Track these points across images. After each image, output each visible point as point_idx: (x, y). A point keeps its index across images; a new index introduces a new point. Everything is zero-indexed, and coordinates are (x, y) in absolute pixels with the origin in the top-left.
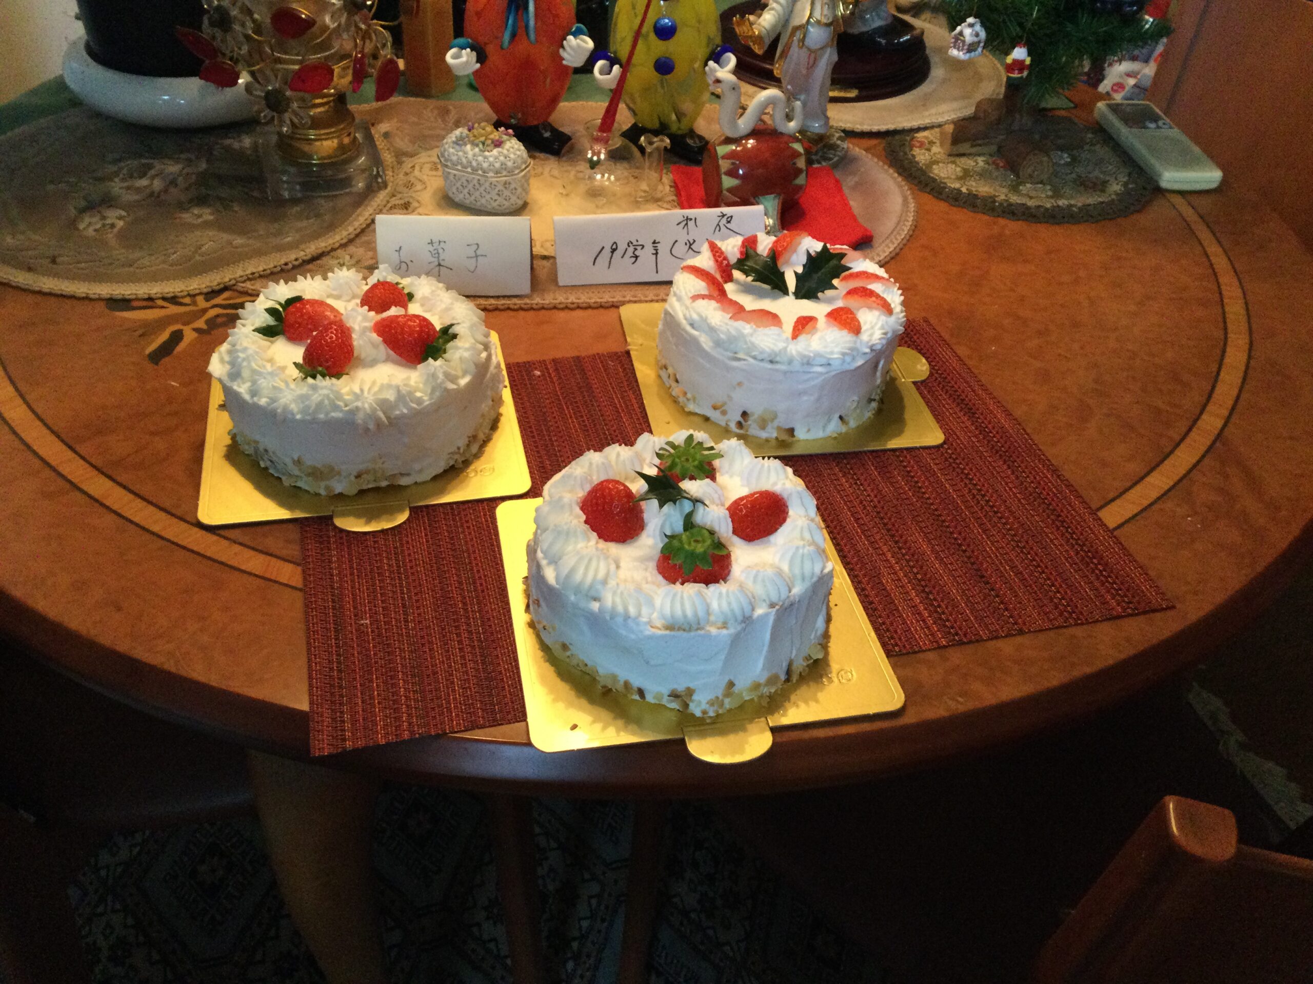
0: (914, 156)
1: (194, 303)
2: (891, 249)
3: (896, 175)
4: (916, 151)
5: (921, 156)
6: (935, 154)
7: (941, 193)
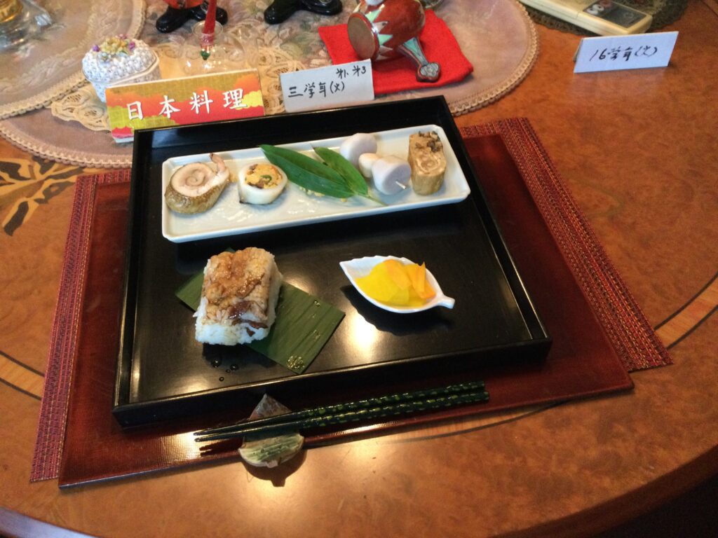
1: (33, 177)
2: (525, 68)
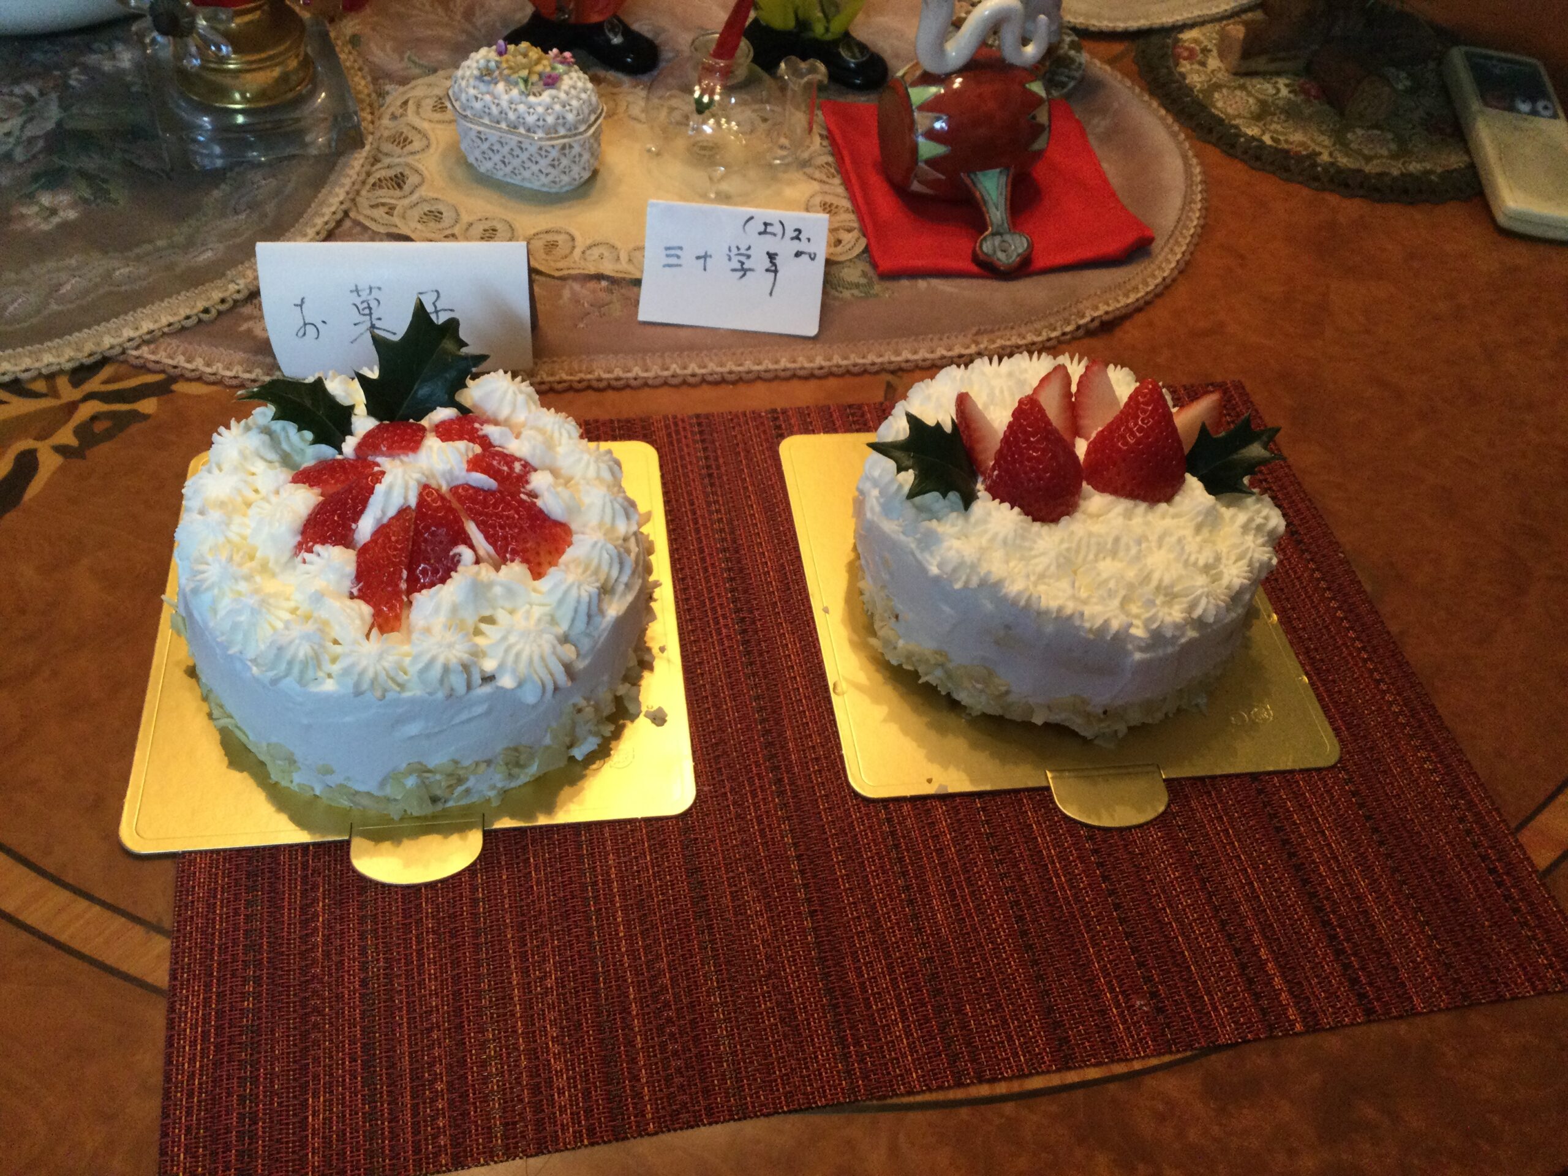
0: (1183, 76)
1: (54, 393)
3: (1163, 112)
4: (1185, 67)
5: (1195, 77)
6: (1213, 72)
7: (1233, 146)
